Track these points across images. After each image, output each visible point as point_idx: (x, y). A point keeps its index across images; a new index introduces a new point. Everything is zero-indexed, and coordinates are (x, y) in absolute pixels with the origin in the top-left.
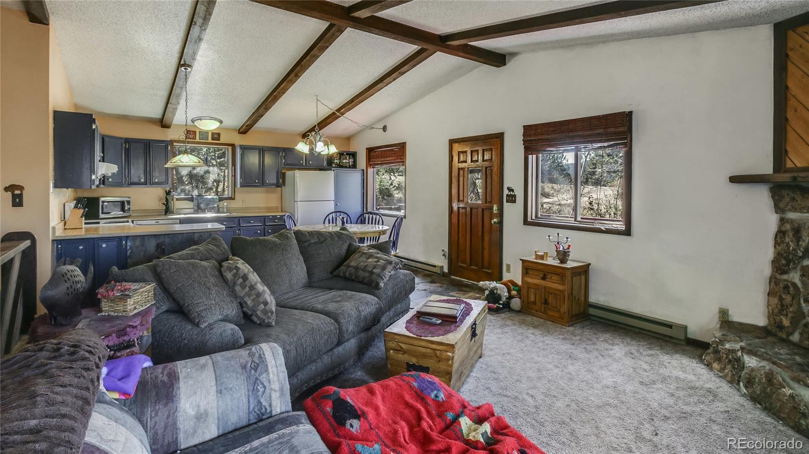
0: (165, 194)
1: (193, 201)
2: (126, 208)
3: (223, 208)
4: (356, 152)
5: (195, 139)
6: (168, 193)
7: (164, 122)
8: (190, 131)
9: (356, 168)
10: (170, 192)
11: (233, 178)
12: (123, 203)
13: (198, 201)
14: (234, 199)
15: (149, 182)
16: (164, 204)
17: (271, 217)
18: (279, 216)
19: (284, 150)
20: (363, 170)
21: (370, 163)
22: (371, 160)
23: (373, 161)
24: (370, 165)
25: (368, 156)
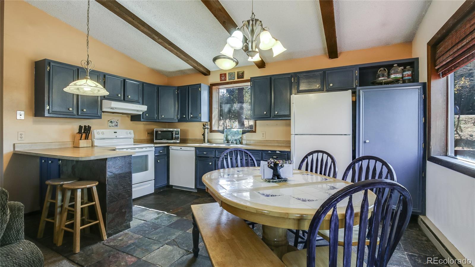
2: (174, 137)
4: (417, 58)
5: (226, 80)
8: (222, 74)
10: (206, 125)
12: (172, 133)
13: (227, 134)
14: (255, 132)
15: (188, 118)
17: (269, 152)
18: (279, 151)
19: (296, 75)
20: (424, 84)
21: (436, 68)
22: (438, 61)
23: (440, 63)
24: (437, 71)
25: (430, 57)
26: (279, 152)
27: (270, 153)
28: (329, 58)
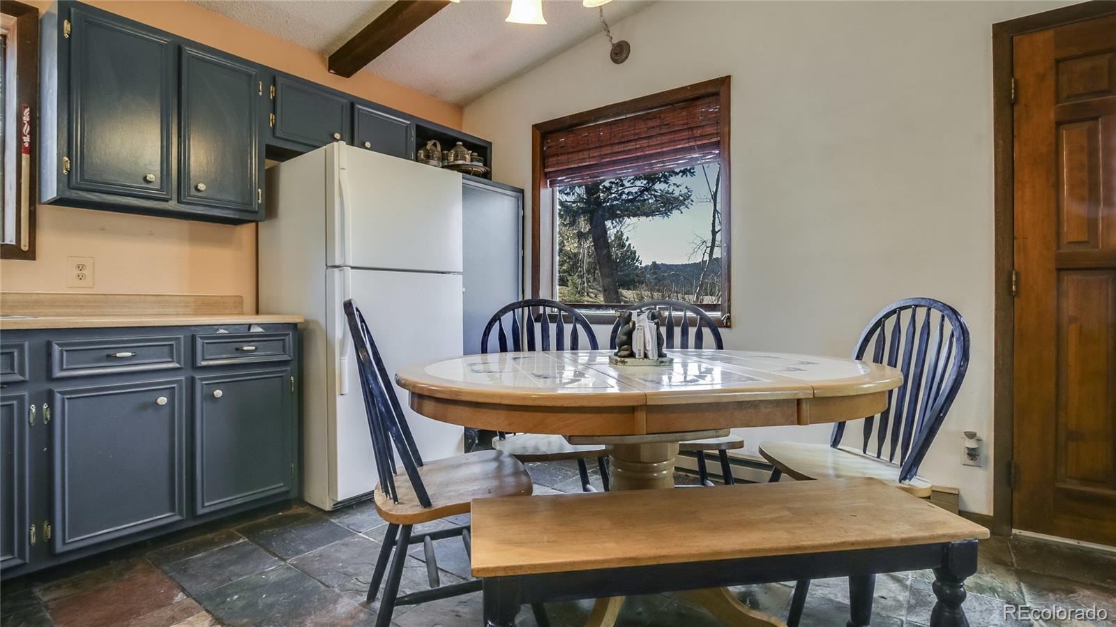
4: (490, 142)
9: (490, 180)
14: (30, 257)
17: (221, 331)
18: (260, 325)
19: (273, 76)
20: (522, 191)
21: (547, 170)
22: (552, 160)
23: (558, 164)
24: (546, 175)
25: (538, 149)
26: (259, 330)
27: (222, 336)
28: (329, 69)
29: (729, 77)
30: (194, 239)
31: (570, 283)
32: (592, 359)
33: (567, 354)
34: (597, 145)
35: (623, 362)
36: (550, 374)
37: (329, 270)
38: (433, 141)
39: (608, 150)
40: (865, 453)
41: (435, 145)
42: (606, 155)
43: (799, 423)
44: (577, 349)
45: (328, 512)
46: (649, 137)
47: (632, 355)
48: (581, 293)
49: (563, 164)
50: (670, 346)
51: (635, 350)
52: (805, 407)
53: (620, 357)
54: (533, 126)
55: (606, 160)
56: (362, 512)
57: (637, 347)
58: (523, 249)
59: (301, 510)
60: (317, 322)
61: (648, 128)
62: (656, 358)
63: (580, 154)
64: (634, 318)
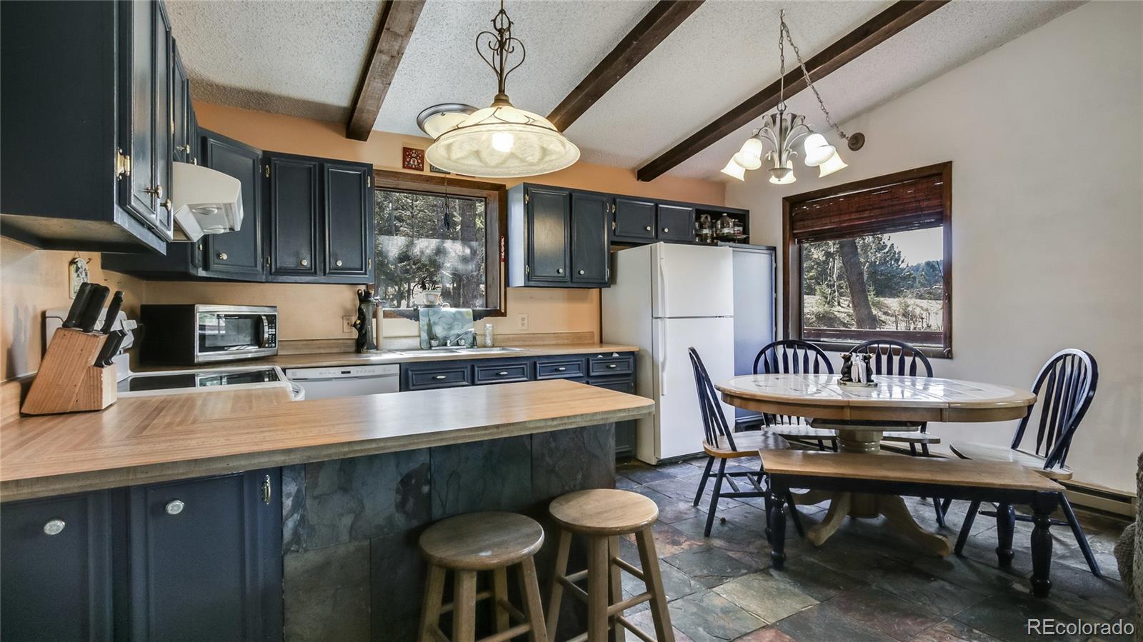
0: (358, 303)
1: (417, 319)
2: (266, 336)
3: (485, 335)
4: (748, 211)
5: (422, 170)
6: (364, 298)
7: (352, 124)
8: (411, 150)
9: (748, 243)
10: (367, 294)
11: (503, 263)
12: (257, 321)
13: (430, 320)
14: (504, 315)
15: (320, 270)
16: (355, 325)
17: (600, 356)
18: (617, 353)
19: (614, 199)
20: (774, 249)
21: (795, 232)
22: (798, 224)
23: (805, 227)
24: (795, 236)
25: (788, 216)
26: (617, 355)
27: (600, 359)
28: (638, 180)
29: (950, 163)
30: (571, 299)
31: (818, 292)
32: (829, 381)
33: (811, 376)
34: (837, 213)
35: (845, 384)
36: (799, 388)
37: (654, 320)
38: (705, 215)
39: (847, 217)
40: (1037, 453)
41: (706, 218)
42: (845, 221)
43: (941, 421)
44: (818, 373)
45: (654, 466)
46: (881, 208)
47: (851, 380)
48: (830, 303)
49: (809, 227)
50: (879, 372)
51: (853, 377)
52: (944, 413)
53: (843, 381)
54: (784, 198)
55: (845, 224)
56: (674, 468)
57: (854, 375)
58: (776, 292)
59: (636, 463)
60: (646, 351)
61: (882, 201)
62: (865, 382)
63: (823, 219)
64: (853, 359)
